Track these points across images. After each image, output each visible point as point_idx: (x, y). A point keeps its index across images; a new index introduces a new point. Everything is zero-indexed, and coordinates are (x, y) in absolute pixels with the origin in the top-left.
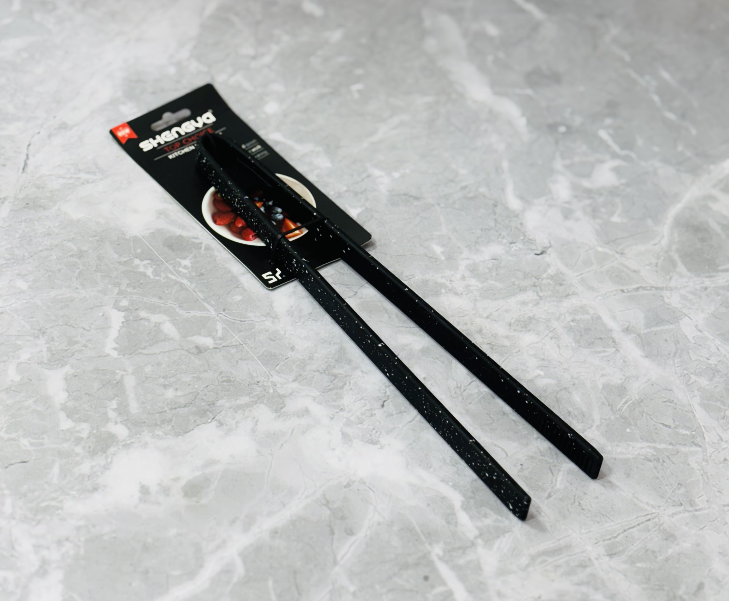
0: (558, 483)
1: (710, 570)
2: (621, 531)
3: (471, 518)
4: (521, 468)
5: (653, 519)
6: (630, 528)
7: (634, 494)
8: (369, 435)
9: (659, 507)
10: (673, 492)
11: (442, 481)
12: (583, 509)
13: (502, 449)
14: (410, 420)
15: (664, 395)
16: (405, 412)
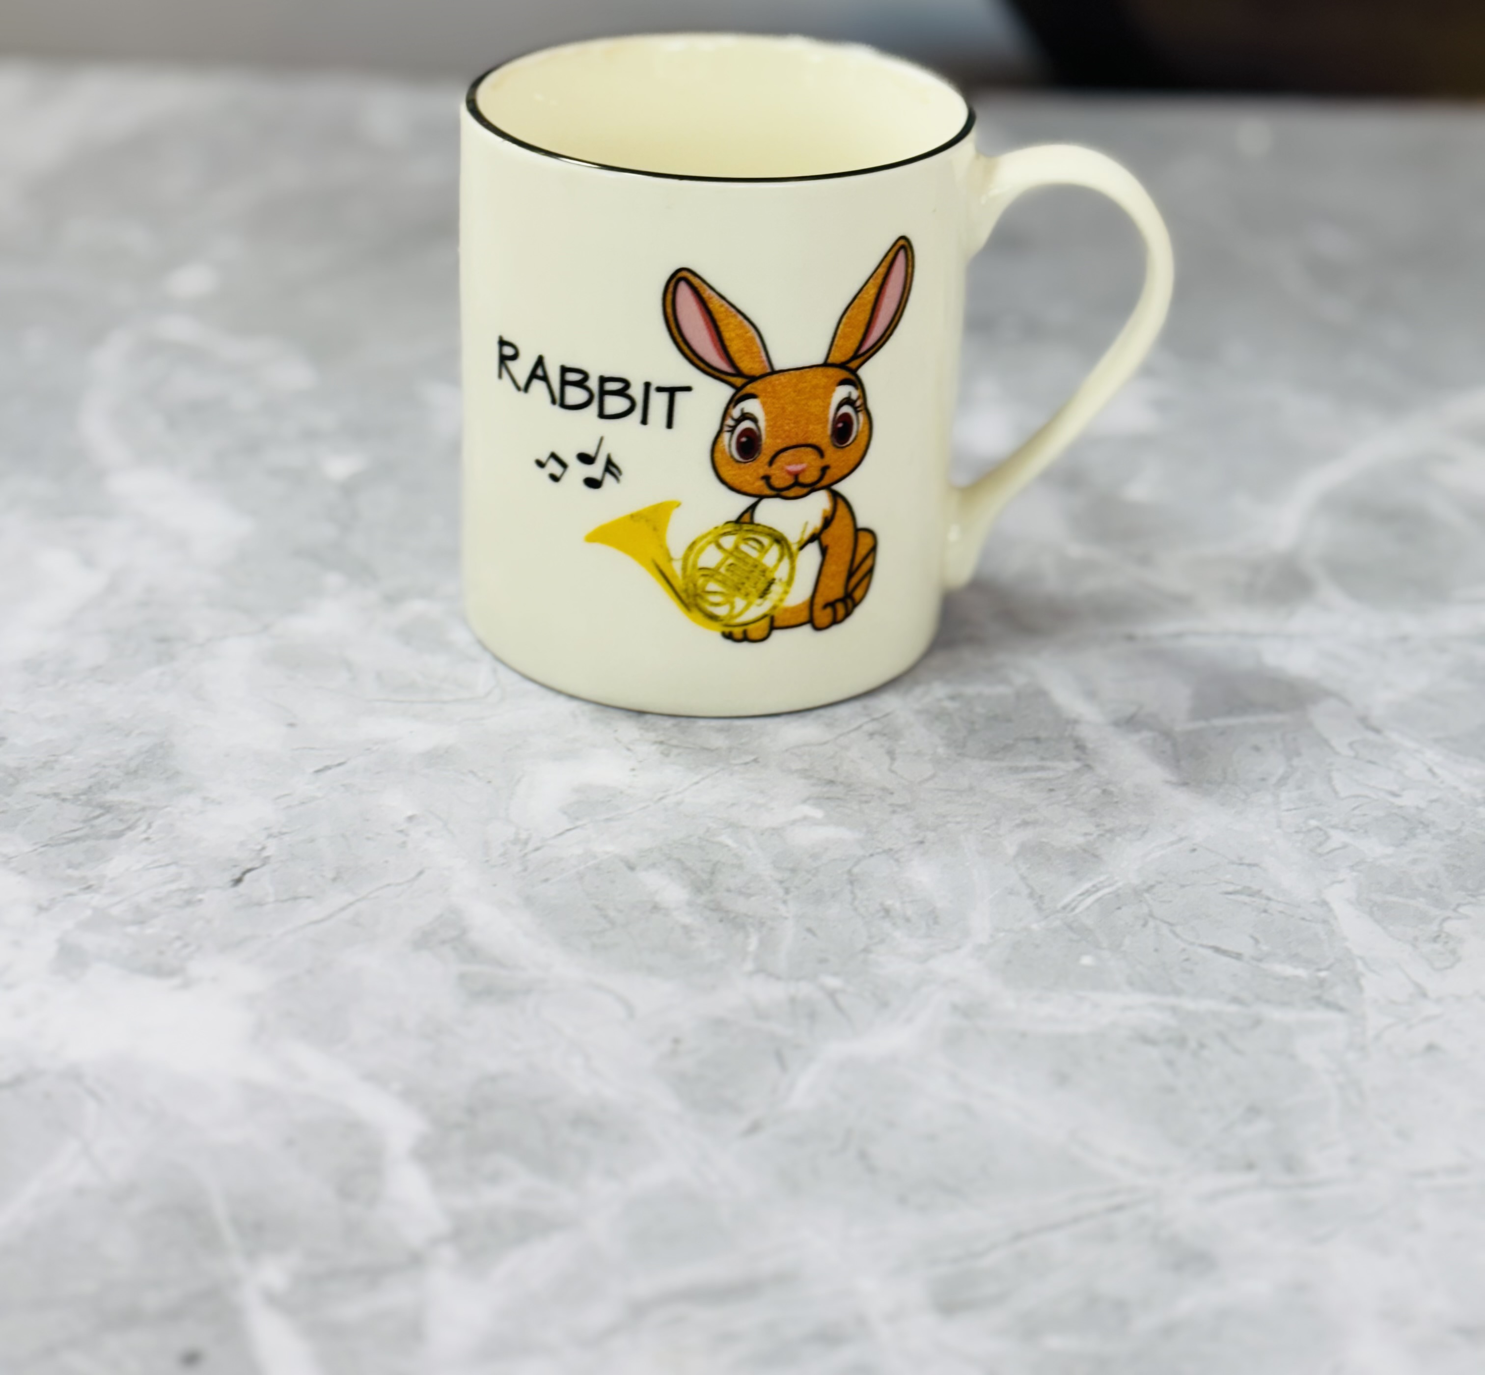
0: (797, 1093)
2: (1005, 1237)
3: (437, 1182)
5: (1135, 1204)
6: (1041, 1230)
7: (1073, 1131)
8: (154, 953)
9: (1165, 1170)
10: (1223, 1129)
11: (369, 1077)
12: (871, 1169)
15: (1228, 877)
16: (309, 897)
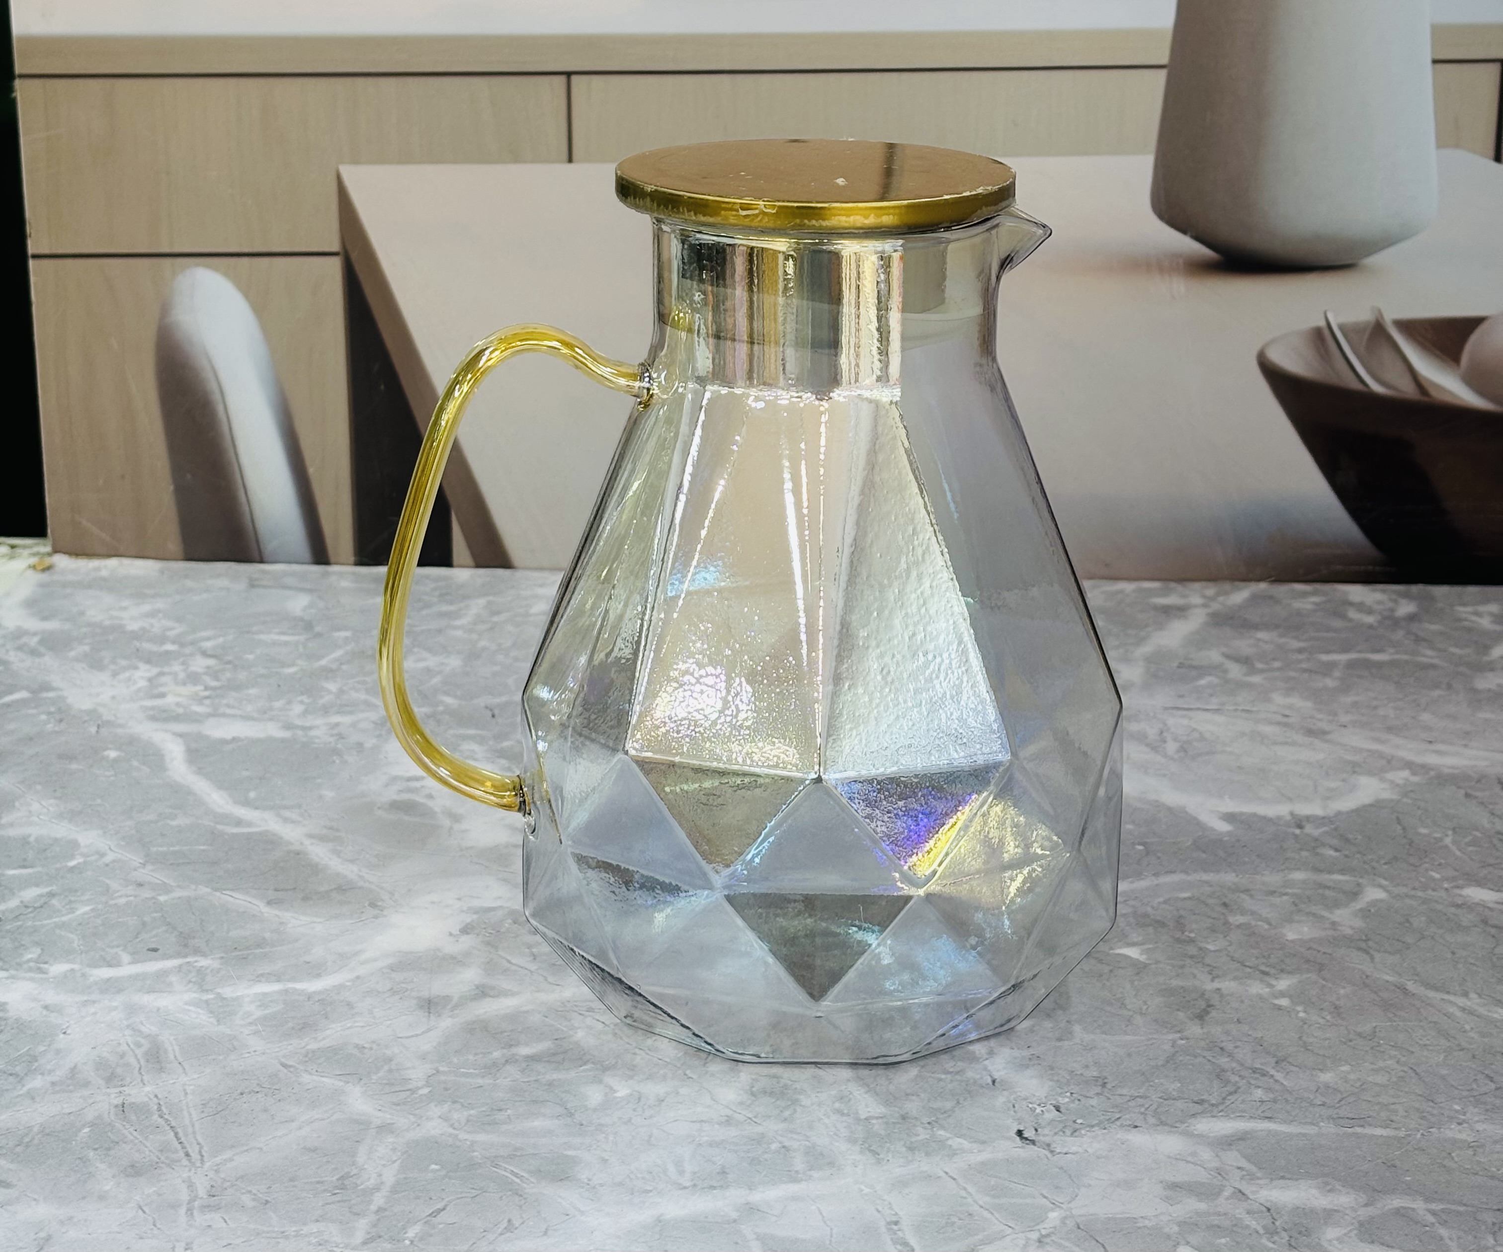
0: (314, 1077)
1: (35, 1200)
2: (173, 1124)
3: (265, 994)
4: (364, 1047)
5: (190, 1161)
6: (176, 1134)
7: (261, 1149)
8: (484, 926)
9: (217, 1171)
10: (250, 1192)
11: (358, 977)
12: (242, 1094)
13: (417, 1035)
14: (514, 961)
16: (535, 959)
